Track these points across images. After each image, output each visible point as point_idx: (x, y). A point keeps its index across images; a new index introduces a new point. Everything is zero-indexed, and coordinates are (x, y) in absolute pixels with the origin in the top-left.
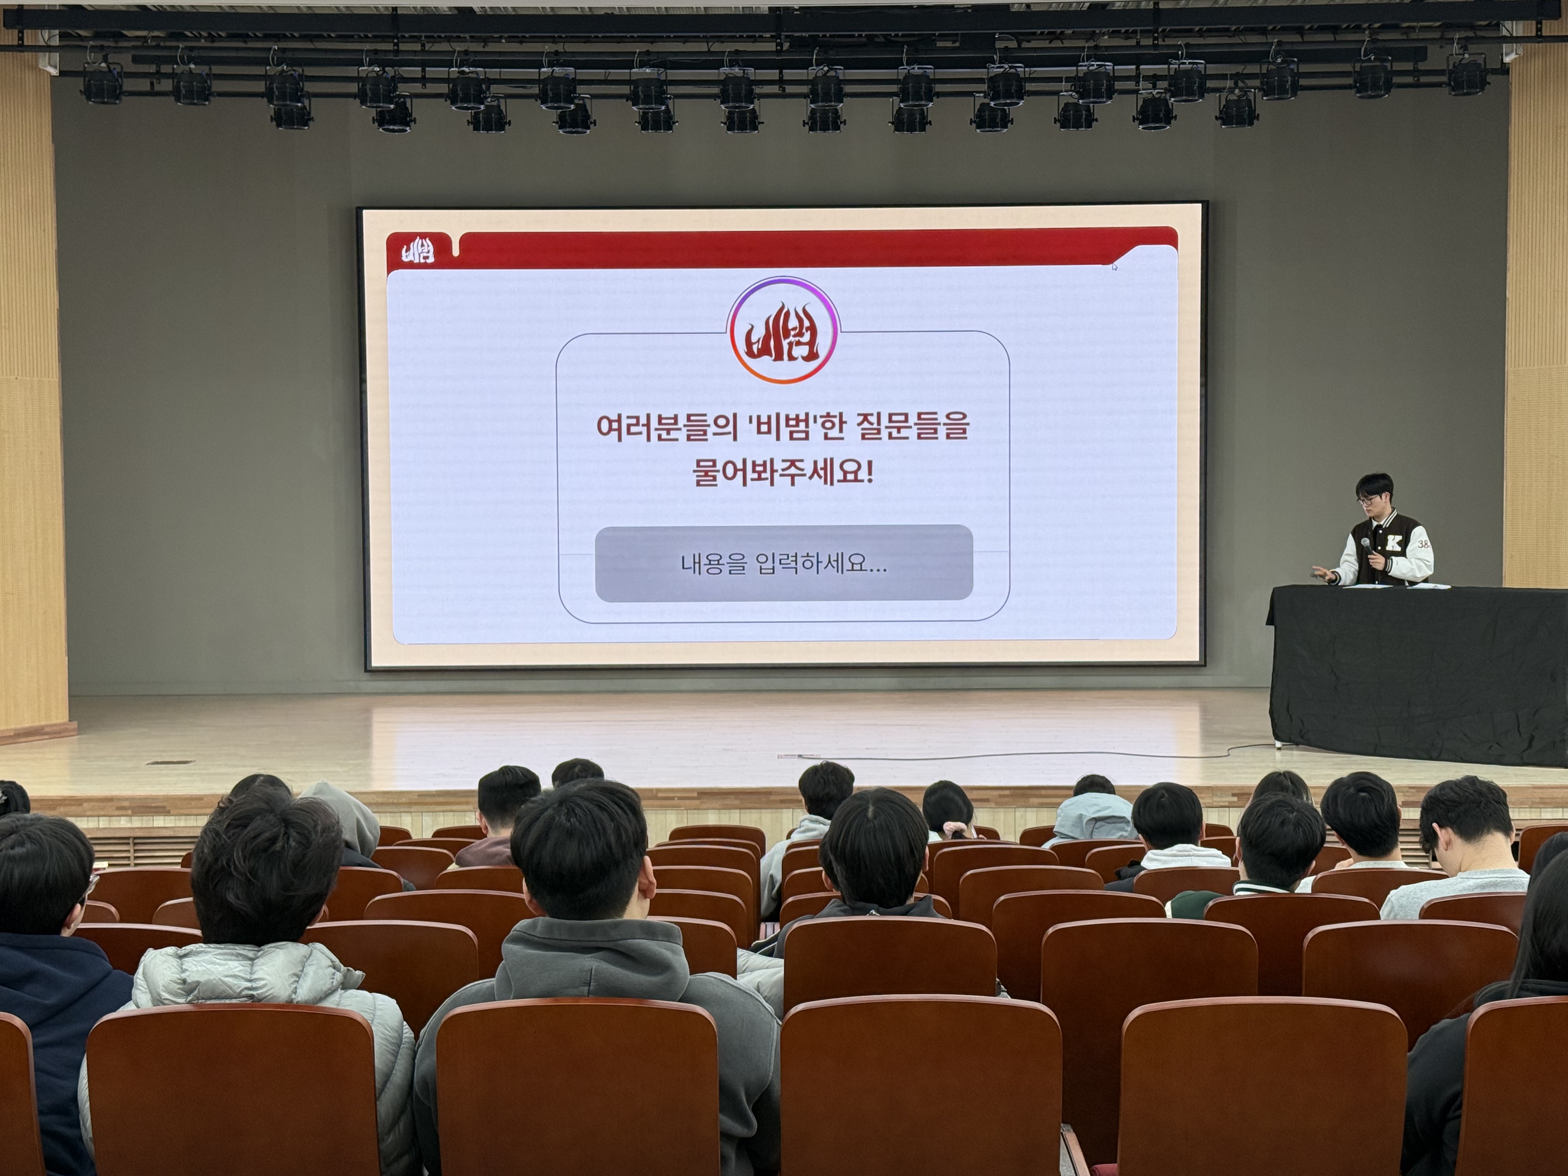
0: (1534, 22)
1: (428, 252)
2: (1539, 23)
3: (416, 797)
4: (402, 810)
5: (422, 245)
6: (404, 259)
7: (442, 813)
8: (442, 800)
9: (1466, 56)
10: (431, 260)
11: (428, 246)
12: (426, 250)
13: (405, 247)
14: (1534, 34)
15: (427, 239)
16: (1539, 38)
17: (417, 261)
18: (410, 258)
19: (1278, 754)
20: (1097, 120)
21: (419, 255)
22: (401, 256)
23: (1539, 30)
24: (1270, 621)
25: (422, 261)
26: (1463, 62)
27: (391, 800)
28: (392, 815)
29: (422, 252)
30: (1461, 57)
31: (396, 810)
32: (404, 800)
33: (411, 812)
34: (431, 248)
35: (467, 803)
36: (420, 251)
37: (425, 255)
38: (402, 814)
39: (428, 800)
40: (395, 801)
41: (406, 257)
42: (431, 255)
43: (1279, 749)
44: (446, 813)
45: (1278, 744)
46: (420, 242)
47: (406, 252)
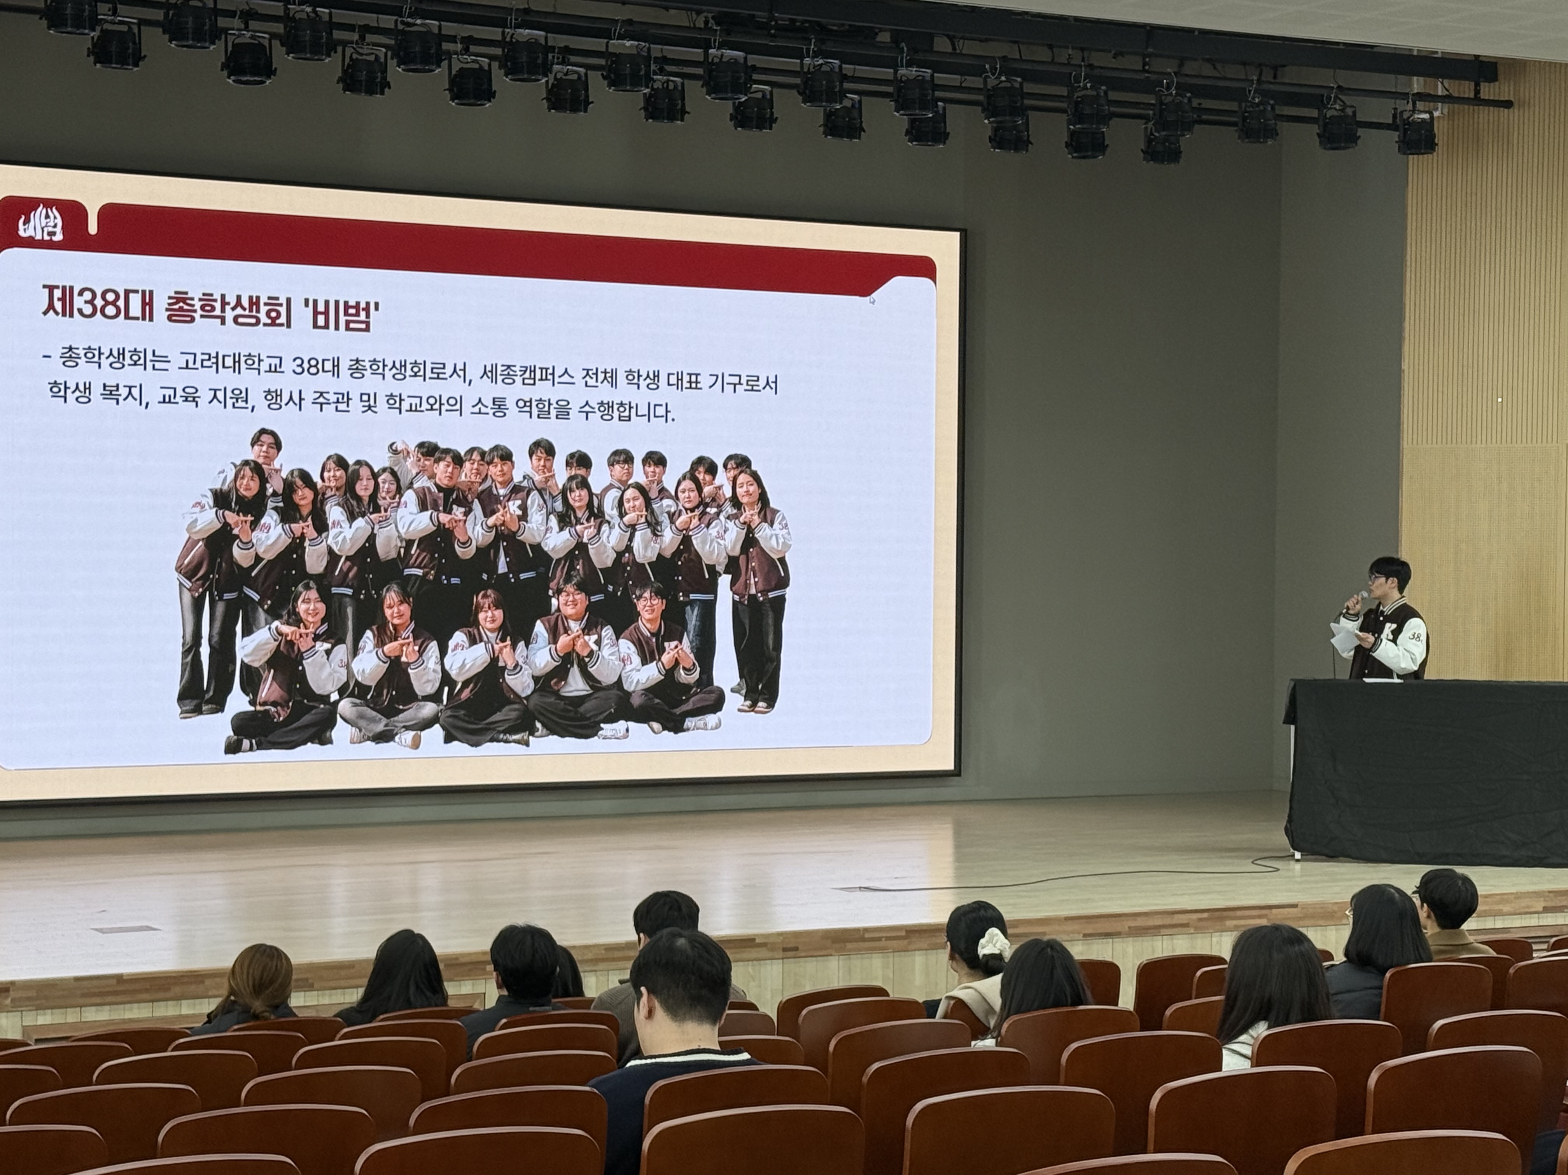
1: (55, 226)
2: (1477, 85)
5: (47, 217)
6: (21, 233)
9: (1416, 113)
10: (59, 237)
11: (55, 218)
12: (52, 224)
13: (23, 217)
14: (1472, 96)
15: (54, 209)
17: (39, 237)
18: (30, 233)
21: (43, 229)
22: (18, 229)
25: (46, 238)
29: (46, 226)
34: (59, 221)
36: (43, 224)
37: (51, 229)
41: (24, 231)
42: (59, 229)
46: (44, 211)
47: (24, 224)
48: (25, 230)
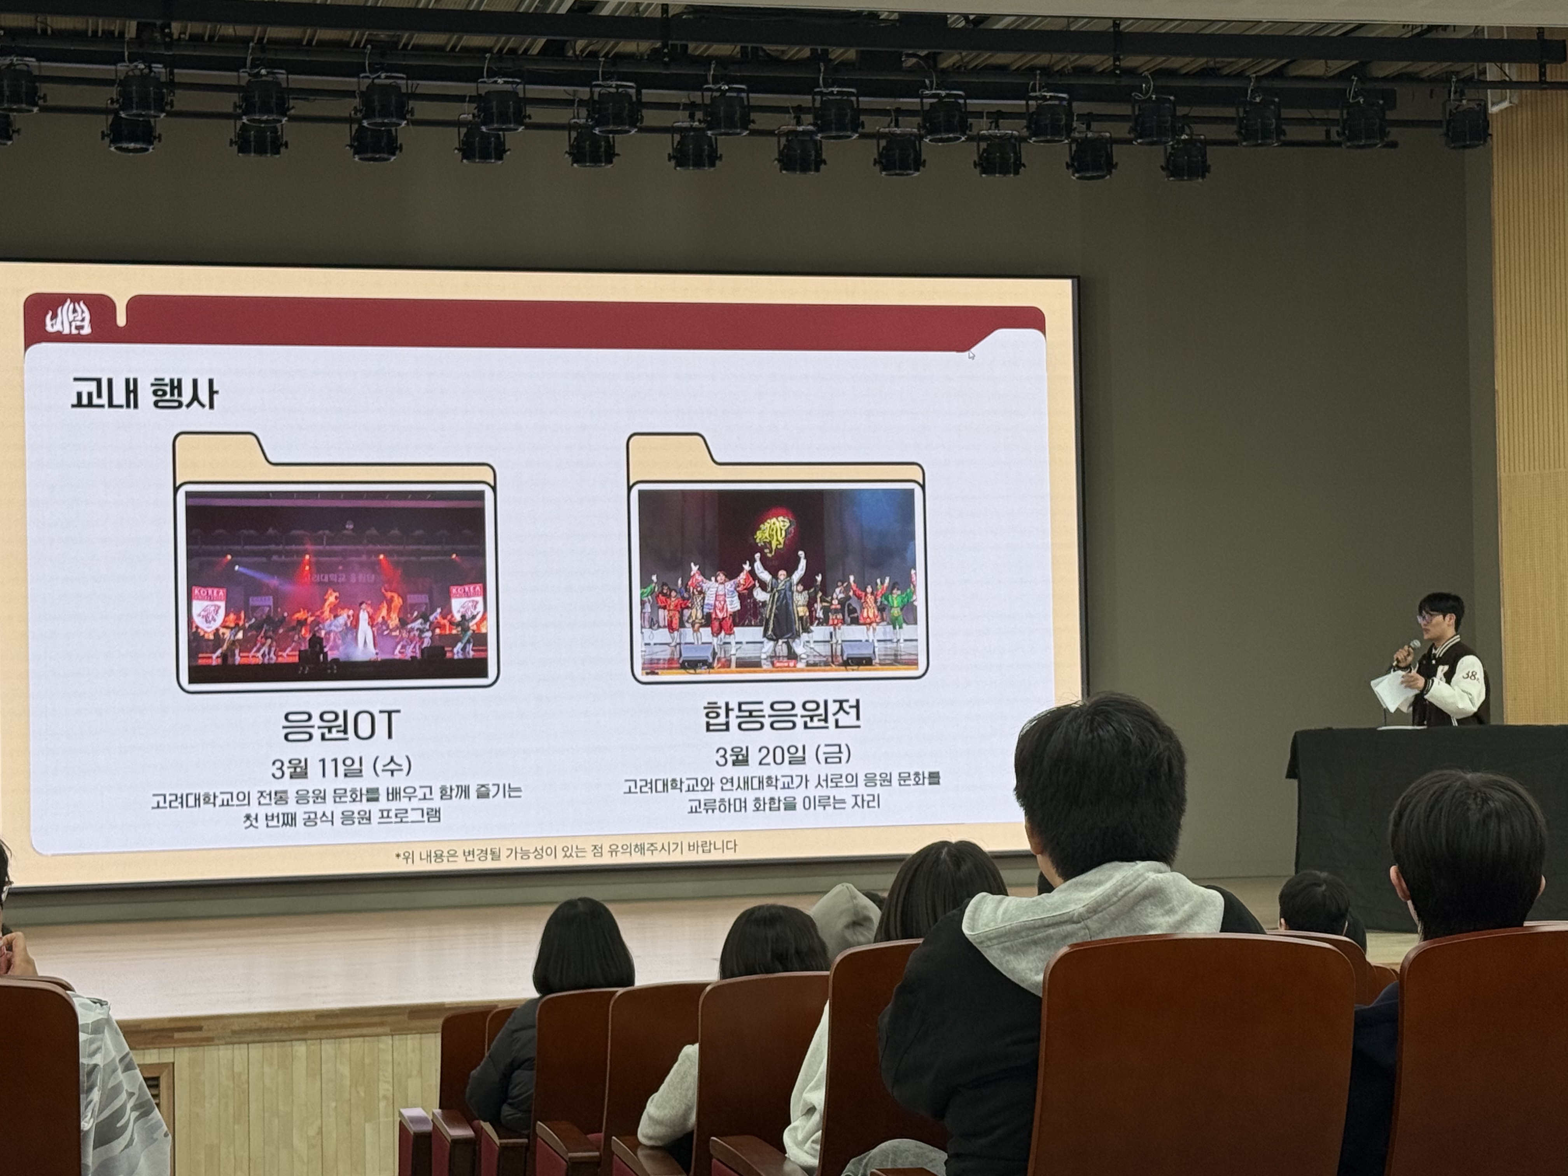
0: (1537, 66)
1: (83, 320)
2: (1542, 67)
3: (313, 1019)
4: (294, 1037)
5: (75, 311)
6: (49, 328)
7: (348, 1040)
8: (348, 1020)
9: (1464, 102)
10: (87, 330)
11: (83, 312)
12: (80, 318)
13: (50, 313)
14: (1538, 80)
16: (1542, 84)
17: (66, 331)
18: (58, 327)
20: (1024, 165)
21: (70, 323)
22: (44, 325)
23: (1542, 74)
24: (1292, 773)
25: (74, 332)
26: (1460, 109)
27: (279, 1025)
28: (280, 1044)
29: (74, 320)
30: (1457, 103)
31: (288, 1038)
32: (297, 1023)
33: (305, 1040)
34: (87, 315)
35: (382, 1024)
36: (71, 319)
37: (79, 323)
38: (294, 1043)
39: (329, 1021)
40: (285, 1026)
42: (86, 323)
44: (353, 1039)
46: (72, 306)
47: (52, 319)
48: (52, 325)
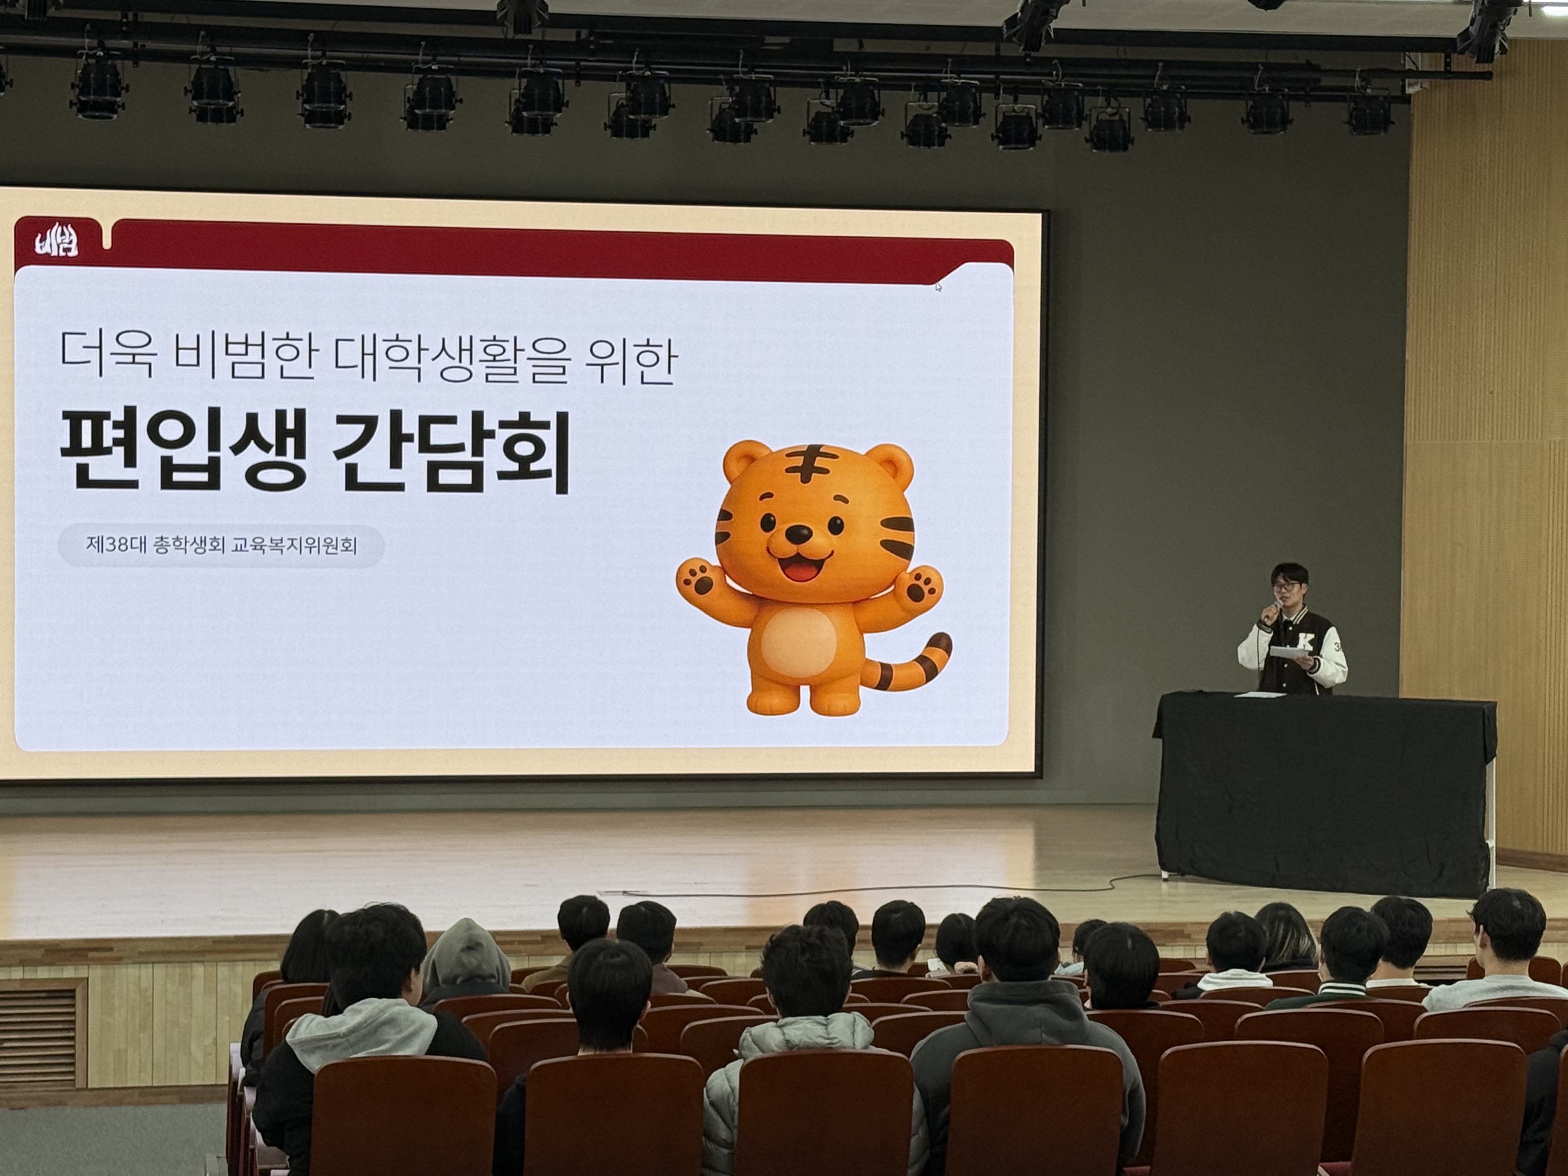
1: (71, 242)
5: (63, 234)
6: (38, 250)
7: (241, 963)
9: (1369, 90)
10: (74, 253)
11: (70, 234)
12: (67, 241)
13: (40, 236)
15: (69, 226)
17: (54, 253)
18: (46, 249)
19: (1164, 886)
20: (949, 139)
21: (58, 246)
22: (34, 247)
25: (62, 254)
29: (62, 243)
30: (1362, 91)
34: (74, 237)
37: (66, 246)
39: (225, 947)
42: (74, 246)
43: (1165, 880)
45: (1165, 875)
46: (60, 229)
47: (41, 241)
48: (41, 247)
